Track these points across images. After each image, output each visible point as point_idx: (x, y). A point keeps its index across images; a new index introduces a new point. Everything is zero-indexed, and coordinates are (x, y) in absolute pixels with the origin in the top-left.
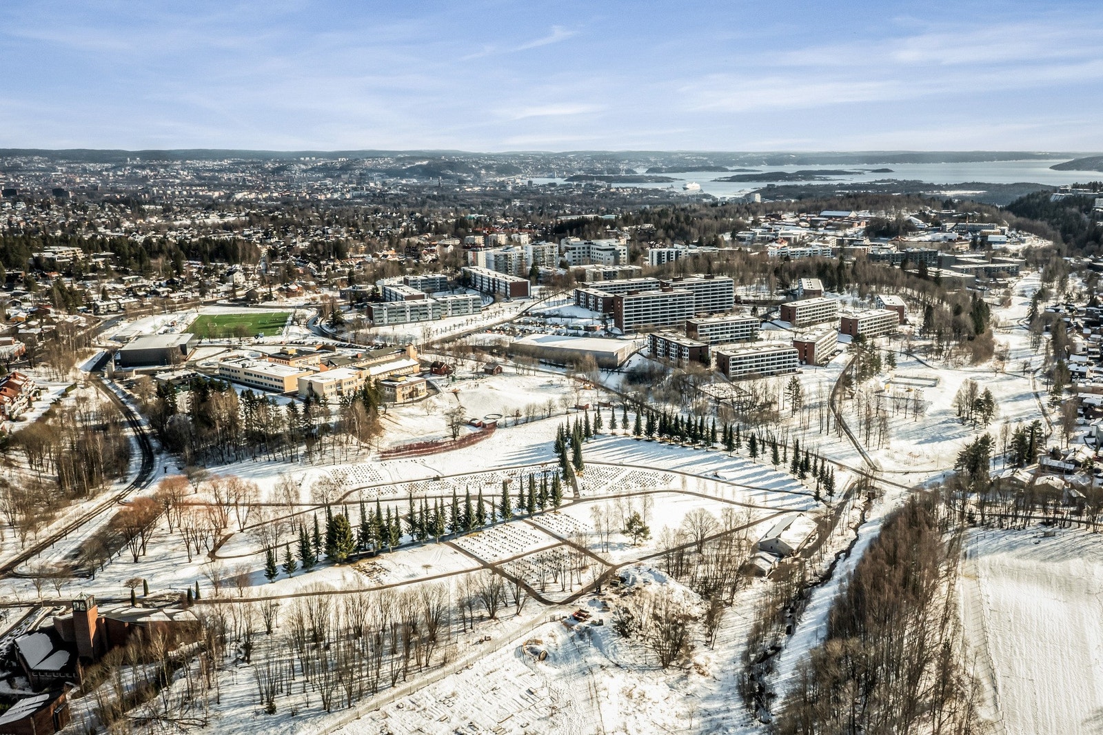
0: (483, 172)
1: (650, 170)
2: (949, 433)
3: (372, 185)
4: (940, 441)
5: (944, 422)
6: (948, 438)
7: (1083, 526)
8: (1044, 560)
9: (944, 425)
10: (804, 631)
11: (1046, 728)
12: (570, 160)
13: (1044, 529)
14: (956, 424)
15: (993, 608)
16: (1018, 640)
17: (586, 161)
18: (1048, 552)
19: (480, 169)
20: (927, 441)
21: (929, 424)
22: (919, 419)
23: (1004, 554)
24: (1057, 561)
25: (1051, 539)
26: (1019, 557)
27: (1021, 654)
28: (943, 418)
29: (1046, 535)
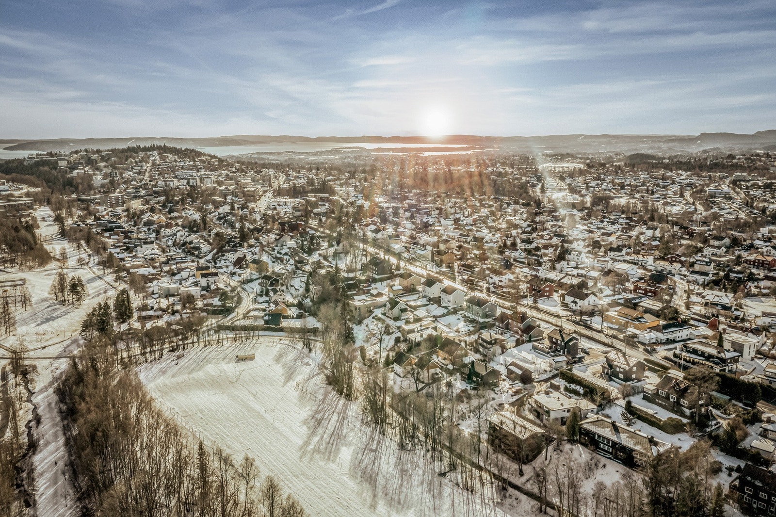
2: (56, 314)
4: (53, 320)
5: (48, 307)
6: (57, 317)
7: (196, 345)
8: (190, 373)
9: (50, 309)
10: (44, 497)
11: (284, 475)
13: (174, 354)
14: (58, 306)
15: (184, 415)
16: (218, 428)
18: (188, 367)
20: (43, 323)
21: (38, 310)
22: (28, 308)
23: (162, 378)
24: (198, 370)
25: (183, 359)
26: (173, 376)
27: (228, 436)
28: (46, 304)
29: (179, 357)
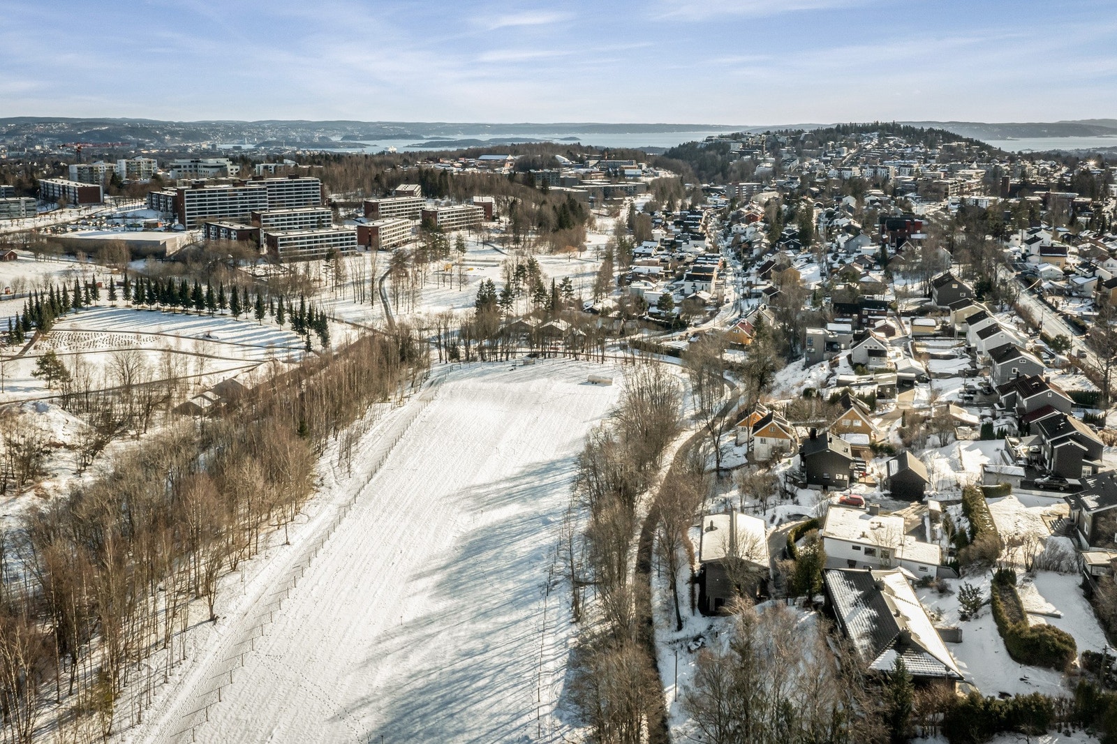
0: (167, 137)
1: (345, 138)
3: (38, 147)
8: (509, 382)
12: (264, 128)
13: (527, 360)
17: (280, 130)
19: (165, 134)
21: (473, 292)
22: (464, 289)
24: (521, 382)
25: (529, 367)
26: (485, 381)
29: (526, 364)
